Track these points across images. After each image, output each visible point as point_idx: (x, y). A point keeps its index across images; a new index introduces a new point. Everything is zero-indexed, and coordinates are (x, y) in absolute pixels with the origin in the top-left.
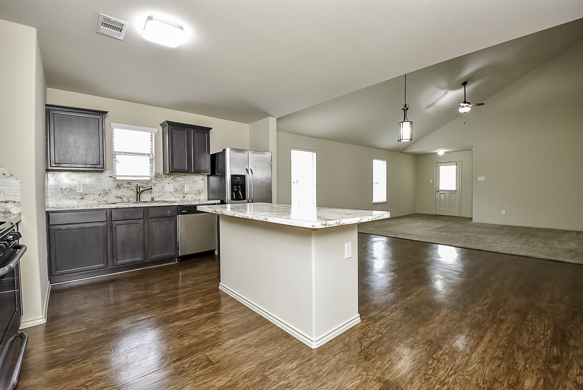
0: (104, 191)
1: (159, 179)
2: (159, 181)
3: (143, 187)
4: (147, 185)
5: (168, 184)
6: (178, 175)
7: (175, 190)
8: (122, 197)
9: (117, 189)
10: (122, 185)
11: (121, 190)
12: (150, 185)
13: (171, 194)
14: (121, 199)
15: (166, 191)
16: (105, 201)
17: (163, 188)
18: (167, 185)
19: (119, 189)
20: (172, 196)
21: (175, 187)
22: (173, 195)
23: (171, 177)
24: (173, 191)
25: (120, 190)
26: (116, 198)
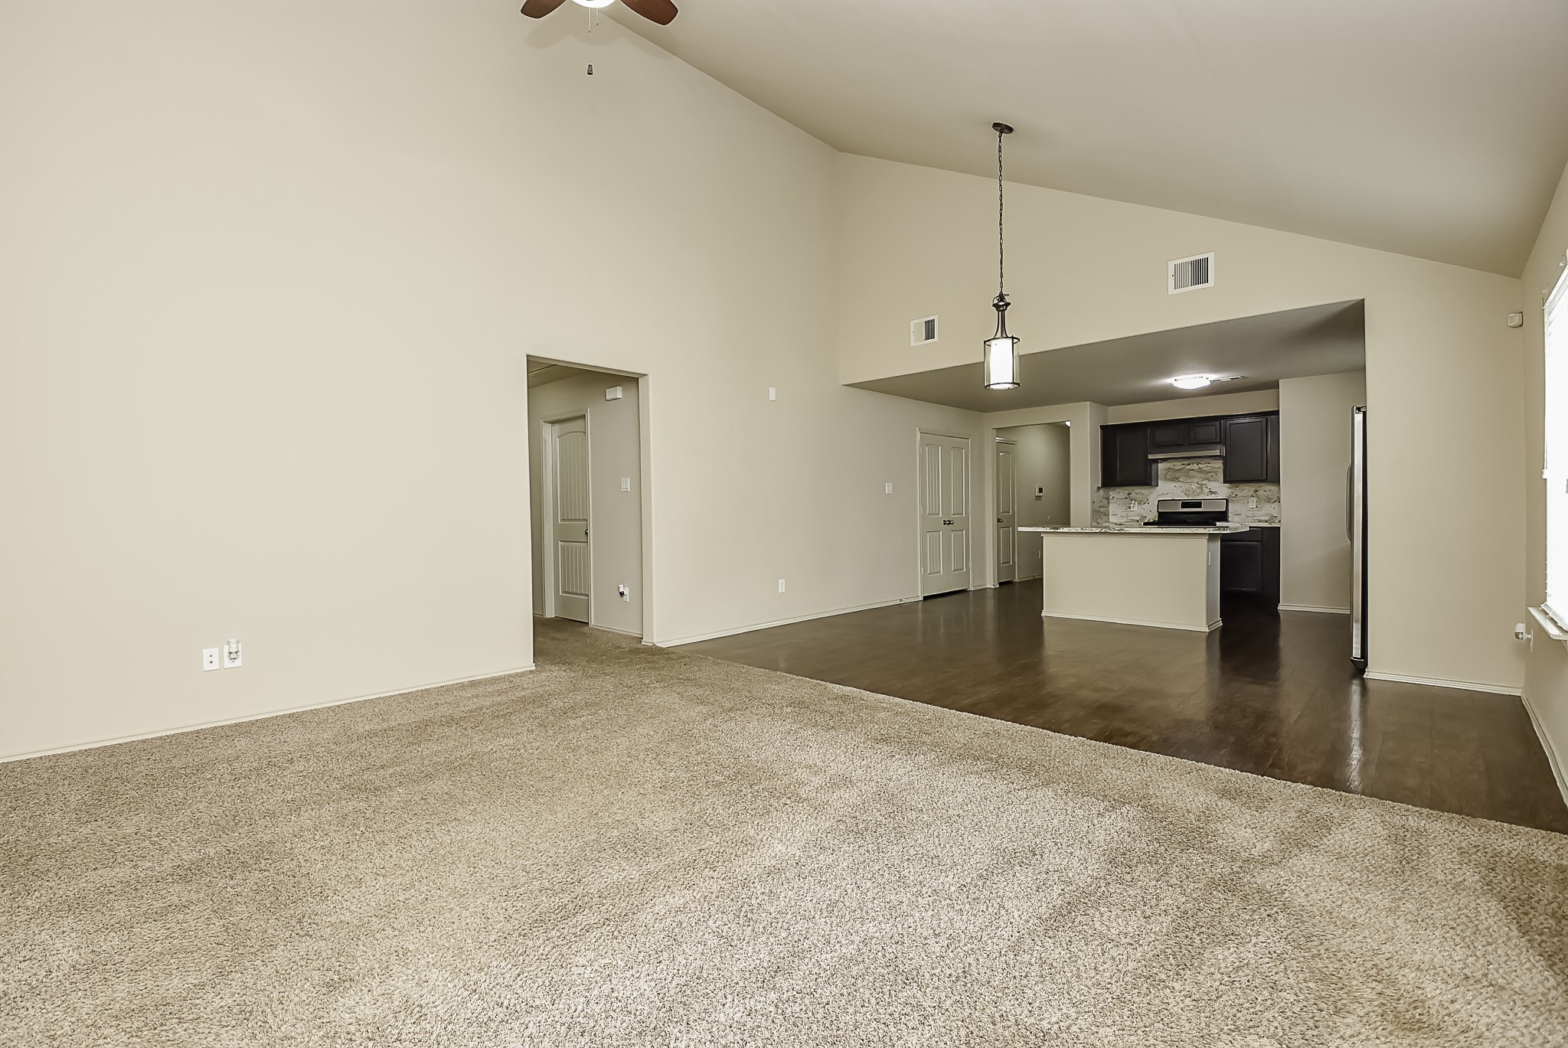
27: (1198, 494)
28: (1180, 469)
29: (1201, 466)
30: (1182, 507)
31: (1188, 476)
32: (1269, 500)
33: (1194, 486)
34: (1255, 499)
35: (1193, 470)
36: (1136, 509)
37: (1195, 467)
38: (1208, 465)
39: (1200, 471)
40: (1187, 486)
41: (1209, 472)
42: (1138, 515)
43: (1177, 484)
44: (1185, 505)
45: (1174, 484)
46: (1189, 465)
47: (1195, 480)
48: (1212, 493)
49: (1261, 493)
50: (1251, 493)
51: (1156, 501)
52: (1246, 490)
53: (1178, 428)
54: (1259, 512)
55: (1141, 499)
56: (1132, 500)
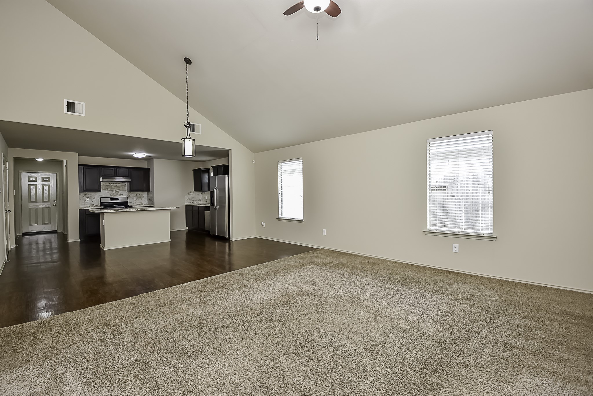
27: (116, 195)
28: (108, 186)
29: (117, 185)
30: (111, 200)
31: (112, 188)
32: (141, 197)
33: (115, 192)
34: (135, 197)
36: (89, 201)
37: (115, 185)
39: (116, 186)
40: (111, 192)
41: (120, 187)
42: (90, 204)
43: (107, 191)
44: (112, 199)
45: (106, 191)
46: (112, 184)
47: (114, 190)
48: (121, 195)
49: (138, 195)
50: (135, 195)
51: (99, 198)
52: (133, 194)
53: (113, 170)
54: (137, 202)
55: (91, 197)
56: (87, 198)
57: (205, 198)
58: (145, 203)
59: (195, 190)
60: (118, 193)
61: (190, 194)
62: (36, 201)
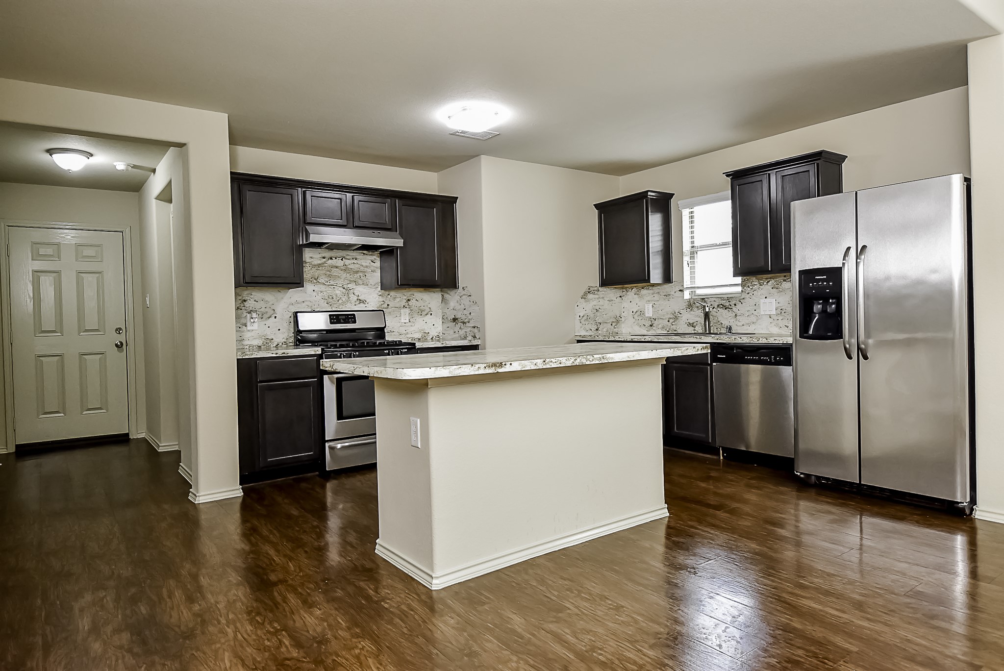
0: (673, 314)
1: (749, 289)
2: (748, 293)
3: (723, 305)
4: (729, 302)
5: (766, 298)
6: (785, 276)
7: (779, 311)
8: (695, 324)
9: (688, 309)
10: (694, 303)
11: (694, 313)
12: (734, 302)
13: (771, 320)
14: (693, 328)
15: (762, 313)
16: (675, 331)
17: (755, 308)
18: (763, 300)
19: (691, 310)
20: (773, 324)
21: (779, 305)
22: (776, 322)
23: (771, 282)
24: (774, 312)
25: (692, 312)
26: (688, 325)
27: (344, 303)
28: (319, 265)
29: (347, 262)
30: (331, 323)
31: (331, 276)
32: (421, 312)
33: (339, 291)
34: (407, 311)
35: (337, 267)
37: (339, 263)
38: (355, 261)
39: (346, 269)
40: (330, 291)
41: (357, 272)
42: (260, 337)
44: (335, 318)
45: (317, 286)
46: (331, 259)
47: (340, 282)
48: (361, 301)
49: (413, 302)
50: (404, 303)
51: (291, 314)
52: (398, 297)
53: (341, 199)
54: (412, 329)
55: (263, 310)
56: (249, 313)
57: (642, 313)
58: (433, 333)
59: (604, 283)
60: (351, 295)
61: (590, 296)
62: (59, 329)
